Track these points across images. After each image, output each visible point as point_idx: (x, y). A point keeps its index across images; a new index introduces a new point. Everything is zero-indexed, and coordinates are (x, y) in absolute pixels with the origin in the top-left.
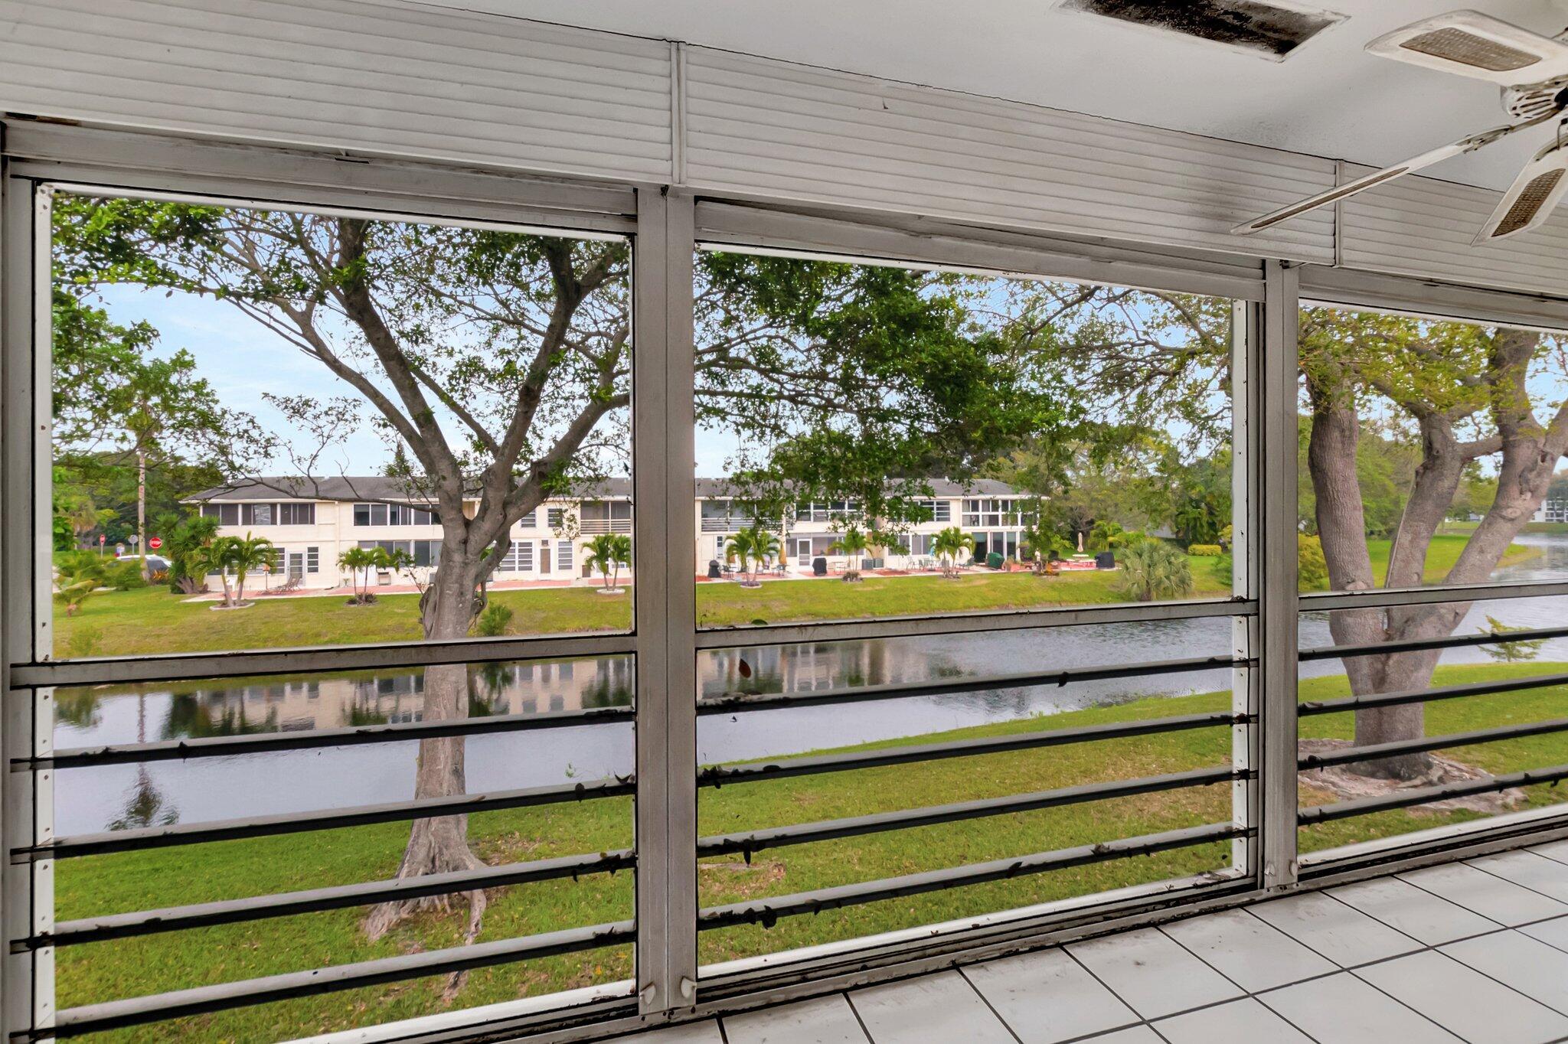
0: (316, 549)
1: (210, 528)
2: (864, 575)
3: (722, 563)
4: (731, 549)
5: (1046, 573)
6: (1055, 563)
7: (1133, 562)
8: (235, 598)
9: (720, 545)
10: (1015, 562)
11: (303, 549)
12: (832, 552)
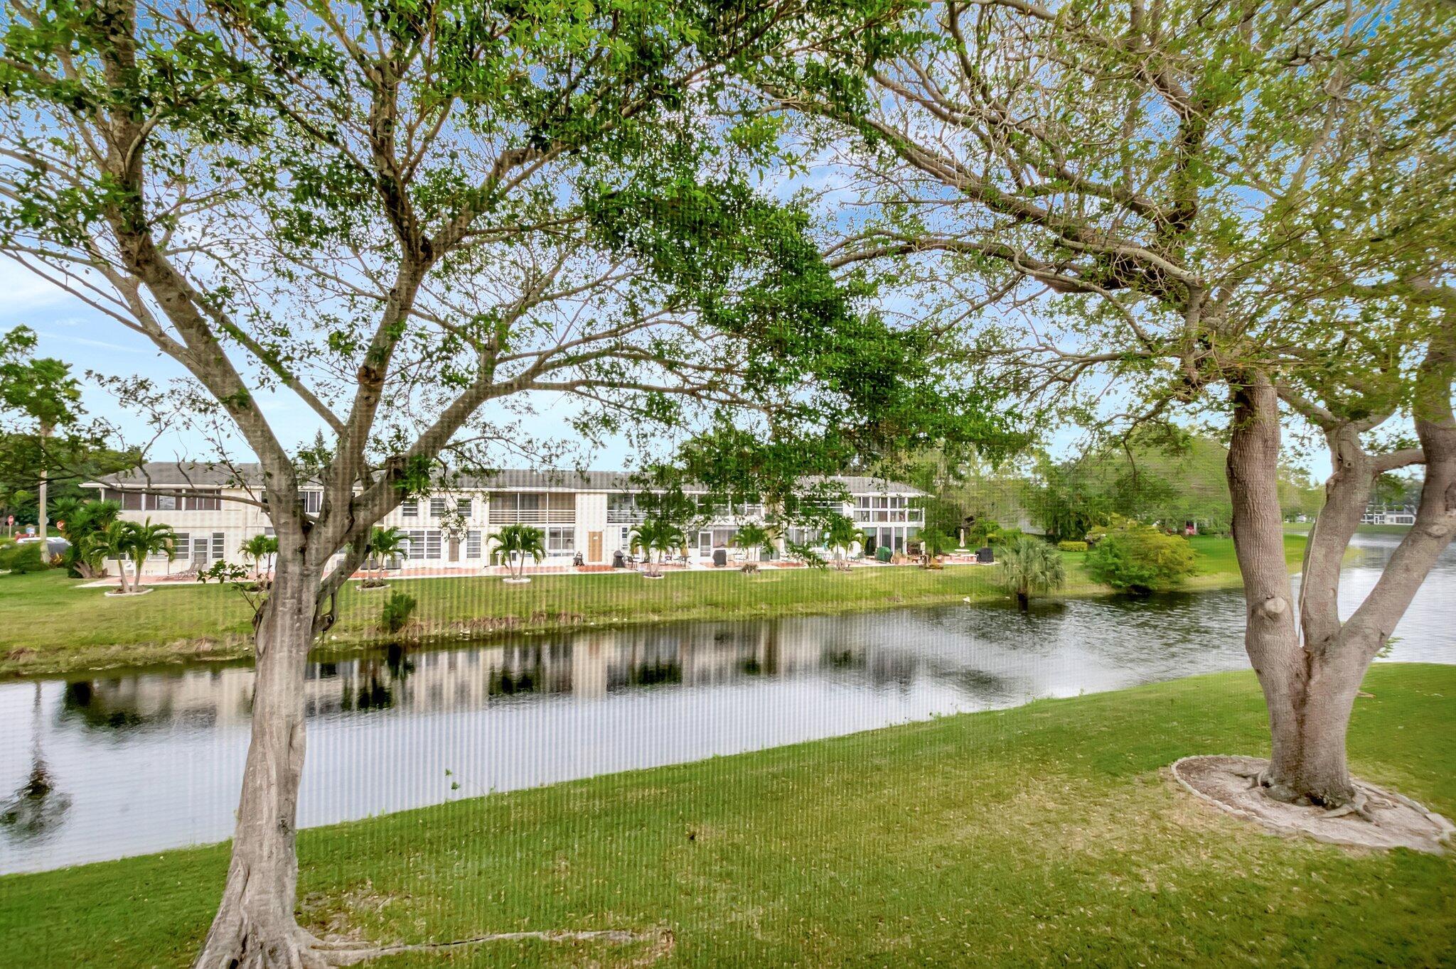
0: (221, 535)
1: (110, 512)
2: (763, 566)
3: (627, 553)
4: (635, 539)
5: (931, 567)
6: (939, 557)
7: (1010, 557)
8: (132, 584)
9: (625, 536)
10: (903, 556)
11: (207, 535)
12: (732, 545)
